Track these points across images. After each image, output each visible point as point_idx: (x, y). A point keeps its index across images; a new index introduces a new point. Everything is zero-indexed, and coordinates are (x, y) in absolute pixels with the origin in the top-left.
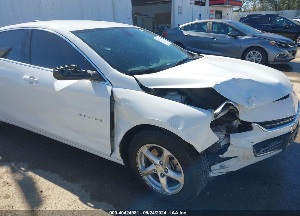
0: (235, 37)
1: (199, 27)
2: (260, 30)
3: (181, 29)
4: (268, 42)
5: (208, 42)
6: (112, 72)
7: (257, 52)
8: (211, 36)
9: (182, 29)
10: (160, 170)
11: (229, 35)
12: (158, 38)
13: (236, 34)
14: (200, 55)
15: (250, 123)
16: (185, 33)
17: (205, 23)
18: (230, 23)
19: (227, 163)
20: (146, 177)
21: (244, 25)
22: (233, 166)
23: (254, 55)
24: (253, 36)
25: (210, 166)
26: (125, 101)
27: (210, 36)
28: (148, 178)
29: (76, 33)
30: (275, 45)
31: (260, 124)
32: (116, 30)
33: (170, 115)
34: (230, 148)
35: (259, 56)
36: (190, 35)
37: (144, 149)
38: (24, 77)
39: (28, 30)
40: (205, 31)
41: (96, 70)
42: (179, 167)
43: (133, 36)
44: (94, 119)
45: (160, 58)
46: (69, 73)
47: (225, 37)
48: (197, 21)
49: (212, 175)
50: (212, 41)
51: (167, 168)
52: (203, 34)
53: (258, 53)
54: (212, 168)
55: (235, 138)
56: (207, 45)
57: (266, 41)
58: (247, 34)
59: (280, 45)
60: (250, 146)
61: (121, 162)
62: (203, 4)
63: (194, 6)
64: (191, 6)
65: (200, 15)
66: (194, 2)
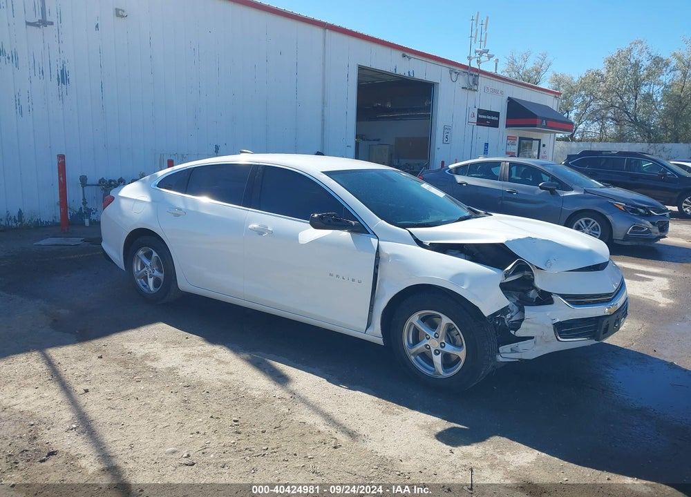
0: (552, 192)
1: (485, 170)
2: (600, 181)
3: (450, 171)
4: (612, 203)
5: (501, 198)
6: (378, 223)
7: (593, 220)
8: (508, 186)
9: (453, 171)
10: (434, 344)
11: (541, 188)
12: (425, 186)
13: (555, 185)
14: (487, 214)
15: (550, 294)
16: (459, 179)
17: (498, 164)
18: (543, 165)
19: (521, 345)
20: (412, 358)
21: (569, 171)
22: (528, 351)
23: (587, 225)
24: (586, 191)
25: (499, 346)
26: (395, 256)
27: (506, 186)
28: (416, 359)
29: (329, 174)
30: (626, 210)
31: (564, 296)
32: (373, 173)
33: (453, 273)
34: (523, 325)
35: (596, 228)
36: (467, 184)
37: (415, 319)
38: (250, 226)
39: (258, 165)
40: (494, 177)
41: (358, 221)
42: (461, 338)
43: (395, 181)
44: (351, 280)
45: (430, 213)
46: (329, 221)
47: (533, 191)
48: (481, 159)
49: (500, 358)
50: (510, 195)
51: (444, 341)
52: (492, 184)
53: (594, 223)
54: (500, 349)
55: (530, 312)
56: (500, 203)
57: (609, 202)
58: (574, 186)
59: (634, 211)
60: (550, 324)
61: (380, 341)
62: (495, 124)
63: (476, 127)
64: (469, 127)
65: (487, 145)
66: (475, 120)
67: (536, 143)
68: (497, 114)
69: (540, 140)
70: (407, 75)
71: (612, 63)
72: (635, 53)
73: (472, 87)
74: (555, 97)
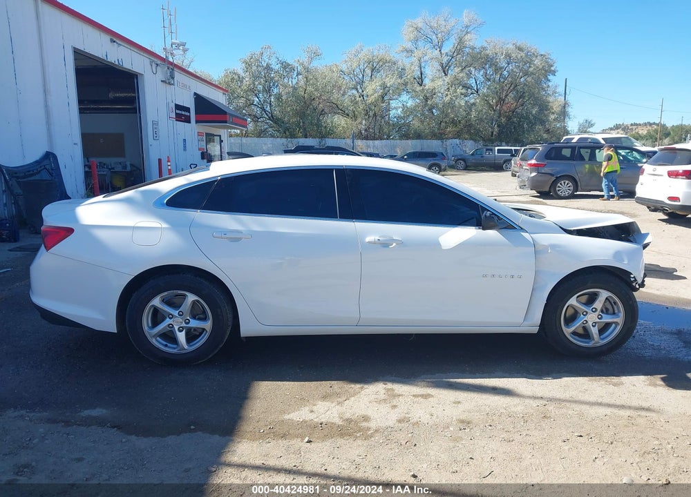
6: (522, 217)
10: (592, 318)
26: (554, 247)
37: (573, 300)
38: (368, 239)
44: (508, 277)
62: (188, 120)
63: (175, 122)
64: (170, 122)
65: (185, 140)
66: (174, 115)
67: (217, 139)
68: (188, 110)
69: (220, 136)
70: (117, 63)
71: (248, 65)
72: (265, 57)
73: (169, 81)
74: (224, 94)
